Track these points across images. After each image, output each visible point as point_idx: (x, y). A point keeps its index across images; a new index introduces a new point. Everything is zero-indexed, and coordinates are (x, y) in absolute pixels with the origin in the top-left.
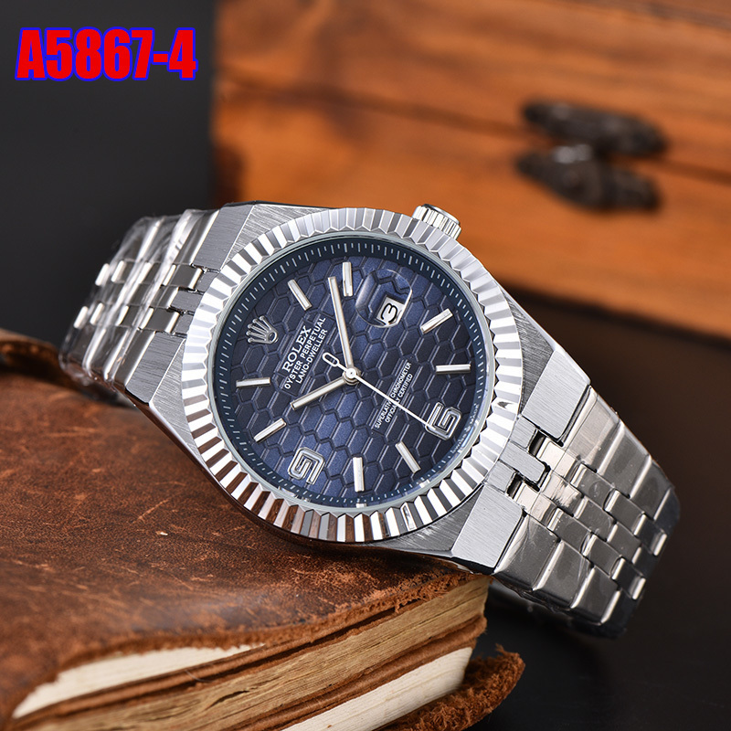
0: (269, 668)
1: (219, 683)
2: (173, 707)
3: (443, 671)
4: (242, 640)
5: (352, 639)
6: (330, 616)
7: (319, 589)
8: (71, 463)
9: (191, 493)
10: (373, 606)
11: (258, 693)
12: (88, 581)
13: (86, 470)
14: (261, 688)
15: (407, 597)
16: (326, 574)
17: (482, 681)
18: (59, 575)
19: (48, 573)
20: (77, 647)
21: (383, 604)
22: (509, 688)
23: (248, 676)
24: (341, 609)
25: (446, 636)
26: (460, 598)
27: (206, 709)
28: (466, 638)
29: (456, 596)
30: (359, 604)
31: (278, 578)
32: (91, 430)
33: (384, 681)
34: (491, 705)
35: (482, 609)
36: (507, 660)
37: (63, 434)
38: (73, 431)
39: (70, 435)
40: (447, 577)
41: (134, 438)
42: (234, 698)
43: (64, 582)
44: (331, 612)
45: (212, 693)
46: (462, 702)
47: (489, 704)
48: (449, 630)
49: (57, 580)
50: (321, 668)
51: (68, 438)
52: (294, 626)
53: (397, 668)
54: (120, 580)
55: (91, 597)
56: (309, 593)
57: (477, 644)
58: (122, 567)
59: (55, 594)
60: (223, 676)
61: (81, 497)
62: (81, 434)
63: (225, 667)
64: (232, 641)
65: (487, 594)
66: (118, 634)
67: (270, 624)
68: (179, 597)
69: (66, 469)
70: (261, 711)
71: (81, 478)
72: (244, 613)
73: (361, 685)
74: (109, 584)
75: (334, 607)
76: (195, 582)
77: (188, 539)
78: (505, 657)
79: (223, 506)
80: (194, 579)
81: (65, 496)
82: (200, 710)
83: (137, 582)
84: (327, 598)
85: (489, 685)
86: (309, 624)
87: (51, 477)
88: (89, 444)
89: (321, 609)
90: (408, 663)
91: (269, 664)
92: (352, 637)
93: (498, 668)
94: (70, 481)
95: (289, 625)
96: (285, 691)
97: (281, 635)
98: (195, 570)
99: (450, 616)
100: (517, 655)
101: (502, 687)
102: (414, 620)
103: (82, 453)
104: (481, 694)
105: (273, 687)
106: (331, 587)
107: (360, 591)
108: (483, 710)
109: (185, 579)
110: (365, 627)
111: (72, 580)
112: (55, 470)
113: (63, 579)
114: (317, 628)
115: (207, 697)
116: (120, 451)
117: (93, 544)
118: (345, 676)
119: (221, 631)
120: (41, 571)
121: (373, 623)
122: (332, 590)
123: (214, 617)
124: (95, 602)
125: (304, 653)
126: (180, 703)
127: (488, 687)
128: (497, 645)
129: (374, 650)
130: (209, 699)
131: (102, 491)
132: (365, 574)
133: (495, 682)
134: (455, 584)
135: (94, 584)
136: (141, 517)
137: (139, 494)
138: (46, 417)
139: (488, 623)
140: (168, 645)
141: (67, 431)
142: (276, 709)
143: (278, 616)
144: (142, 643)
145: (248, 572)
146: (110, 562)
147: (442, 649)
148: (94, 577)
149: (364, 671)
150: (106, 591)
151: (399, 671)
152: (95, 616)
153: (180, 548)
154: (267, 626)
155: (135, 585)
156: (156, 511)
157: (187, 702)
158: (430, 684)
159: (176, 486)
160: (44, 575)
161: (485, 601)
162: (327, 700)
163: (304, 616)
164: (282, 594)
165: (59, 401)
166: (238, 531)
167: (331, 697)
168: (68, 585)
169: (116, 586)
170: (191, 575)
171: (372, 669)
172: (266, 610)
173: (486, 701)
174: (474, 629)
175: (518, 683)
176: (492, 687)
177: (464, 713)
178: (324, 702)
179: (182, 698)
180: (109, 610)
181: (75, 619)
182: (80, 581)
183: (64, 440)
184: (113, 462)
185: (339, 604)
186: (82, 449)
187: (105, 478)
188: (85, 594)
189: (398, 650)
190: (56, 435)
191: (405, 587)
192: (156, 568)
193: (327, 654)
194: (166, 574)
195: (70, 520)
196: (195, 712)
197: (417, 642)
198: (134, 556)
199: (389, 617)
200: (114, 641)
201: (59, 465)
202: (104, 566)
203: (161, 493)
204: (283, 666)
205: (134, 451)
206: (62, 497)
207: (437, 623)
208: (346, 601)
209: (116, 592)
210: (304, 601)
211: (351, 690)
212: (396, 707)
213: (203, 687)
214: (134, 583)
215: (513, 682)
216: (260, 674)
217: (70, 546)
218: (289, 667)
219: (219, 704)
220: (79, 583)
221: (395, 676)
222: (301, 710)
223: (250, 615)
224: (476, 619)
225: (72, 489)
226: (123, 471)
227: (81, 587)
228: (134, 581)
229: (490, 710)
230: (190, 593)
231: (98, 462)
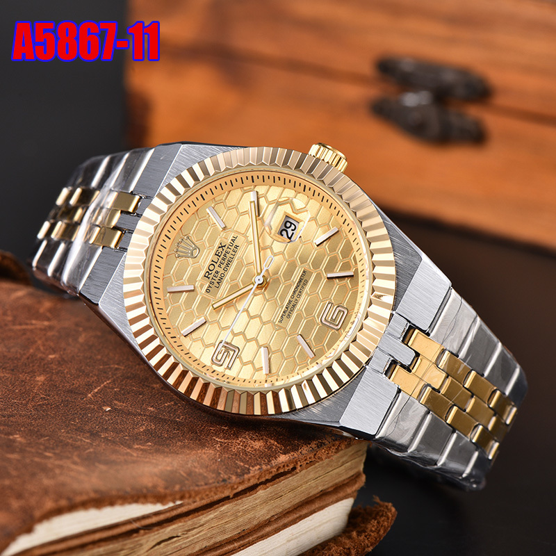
0: (197, 517)
1: (158, 530)
2: (121, 550)
3: (331, 518)
4: (178, 497)
5: (261, 493)
6: (246, 476)
7: (236, 454)
8: (31, 351)
9: (129, 375)
10: (280, 467)
11: (187, 538)
12: (53, 449)
13: (44, 356)
14: (190, 533)
15: (306, 460)
16: (241, 441)
17: (363, 525)
18: (29, 444)
19: (20, 443)
20: (49, 505)
21: (287, 466)
22: (385, 531)
23: (180, 524)
24: (255, 471)
25: (334, 489)
26: (344, 459)
27: (147, 551)
28: (349, 490)
29: (342, 457)
30: (269, 467)
31: (203, 446)
32: (46, 323)
33: (285, 526)
34: (371, 545)
35: (361, 467)
36: (382, 509)
37: (24, 327)
38: (32, 324)
39: (29, 327)
40: (337, 443)
41: (81, 329)
42: (169, 542)
43: (33, 450)
44: (247, 473)
45: (152, 538)
46: (348, 543)
47: (369, 545)
48: (336, 484)
49: (28, 449)
50: (237, 517)
51: (28, 330)
52: (218, 485)
53: (295, 516)
54: (77, 448)
55: (57, 462)
56: (229, 458)
57: (358, 495)
58: (79, 437)
59: (28, 461)
60: (160, 524)
61: (41, 379)
62: (38, 326)
63: (162, 517)
64: (169, 498)
65: (365, 455)
66: (81, 494)
67: (199, 484)
68: (126, 462)
69: (28, 355)
70: (190, 552)
71: (40, 363)
72: (178, 475)
73: (268, 529)
74: (70, 452)
75: (249, 469)
76: (137, 449)
77: (129, 414)
78: (381, 506)
79: (155, 386)
80: (136, 446)
81: (28, 378)
82: (142, 552)
83: (91, 450)
84: (243, 462)
85: (369, 529)
86: (230, 483)
87: (16, 362)
88: (45, 335)
89: (239, 471)
90: (304, 511)
91: (196, 514)
92: (261, 491)
93: (376, 515)
94: (31, 365)
95: (214, 485)
96: (209, 535)
97: (207, 493)
98: (137, 439)
99: (336, 474)
100: (390, 504)
101: (379, 530)
102: (309, 477)
103: (39, 342)
104: (363, 536)
105: (199, 532)
106: (245, 453)
107: (270, 455)
108: (364, 549)
109: (130, 447)
110: (271, 483)
111: (40, 449)
112: (19, 356)
113: (32, 447)
114: (236, 487)
115: (147, 541)
116: (70, 340)
117: (53, 418)
118: (255, 522)
119: (161, 490)
120: (14, 441)
121: (278, 480)
122: (247, 455)
123: (155, 478)
124: (61, 467)
125: (223, 505)
126: (127, 547)
127: (368, 531)
128: (374, 496)
129: (278, 502)
130: (149, 543)
131: (57, 373)
132: (272, 441)
133: (373, 526)
134: (343, 448)
135: (57, 451)
136: (90, 395)
137: (87, 375)
138: (9, 312)
139: (367, 478)
140: (120, 502)
141: (27, 324)
142: (202, 550)
143: (205, 477)
144: (100, 501)
145: (179, 440)
146: (68, 432)
147: (331, 500)
148: (57, 446)
149: (271, 518)
150: (68, 458)
151: (297, 518)
152: (62, 479)
153: (123, 421)
154: (197, 486)
155: (90, 452)
156: (102, 389)
157: (132, 546)
158: (322, 528)
159: (117, 369)
160: (17, 444)
161: (364, 461)
162: (241, 542)
163: (226, 477)
164: (207, 459)
165: (19, 298)
166: (169, 406)
167: (244, 539)
168: (37, 452)
169: (76, 453)
170: (134, 444)
171: (276, 517)
172: (196, 472)
173: (367, 541)
174: (355, 483)
175: (392, 527)
176: (371, 531)
177: (350, 552)
178: (239, 544)
179: (129, 543)
180: (72, 474)
181: (47, 482)
182: (46, 449)
183: (24, 332)
184: (65, 350)
185: (253, 467)
186: (40, 338)
187: (59, 363)
188: (52, 460)
189: (297, 501)
190: (18, 327)
191: (304, 452)
192: (105, 438)
193: (241, 506)
194: (114, 442)
195: (33, 398)
196: (139, 553)
197: (311, 495)
198: (87, 428)
199: (290, 475)
200: (79, 499)
201: (22, 352)
202: (64, 437)
203: (105, 375)
204: (207, 516)
205: (81, 340)
206: (26, 378)
207: (327, 479)
208: (258, 464)
209: (76, 459)
210: (224, 465)
211: (260, 534)
212: (295, 547)
213: (145, 534)
214: (89, 451)
215: (388, 527)
216: (190, 523)
217: (35, 419)
218: (212, 516)
219: (157, 547)
220: (45, 451)
221: (294, 522)
222: (221, 550)
223: (183, 476)
224: (357, 476)
225: (33, 372)
226: (73, 356)
227: (47, 454)
228: (89, 448)
229: (370, 549)
230: (135, 459)
231: (53, 349)
